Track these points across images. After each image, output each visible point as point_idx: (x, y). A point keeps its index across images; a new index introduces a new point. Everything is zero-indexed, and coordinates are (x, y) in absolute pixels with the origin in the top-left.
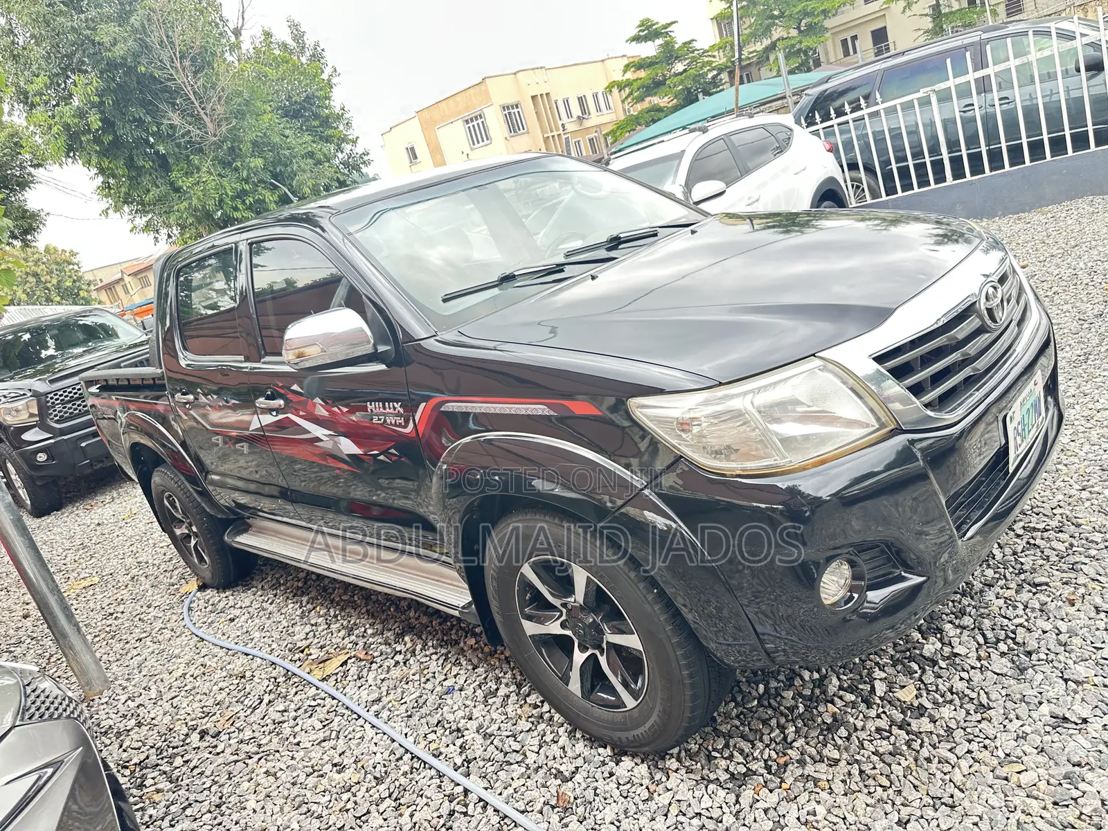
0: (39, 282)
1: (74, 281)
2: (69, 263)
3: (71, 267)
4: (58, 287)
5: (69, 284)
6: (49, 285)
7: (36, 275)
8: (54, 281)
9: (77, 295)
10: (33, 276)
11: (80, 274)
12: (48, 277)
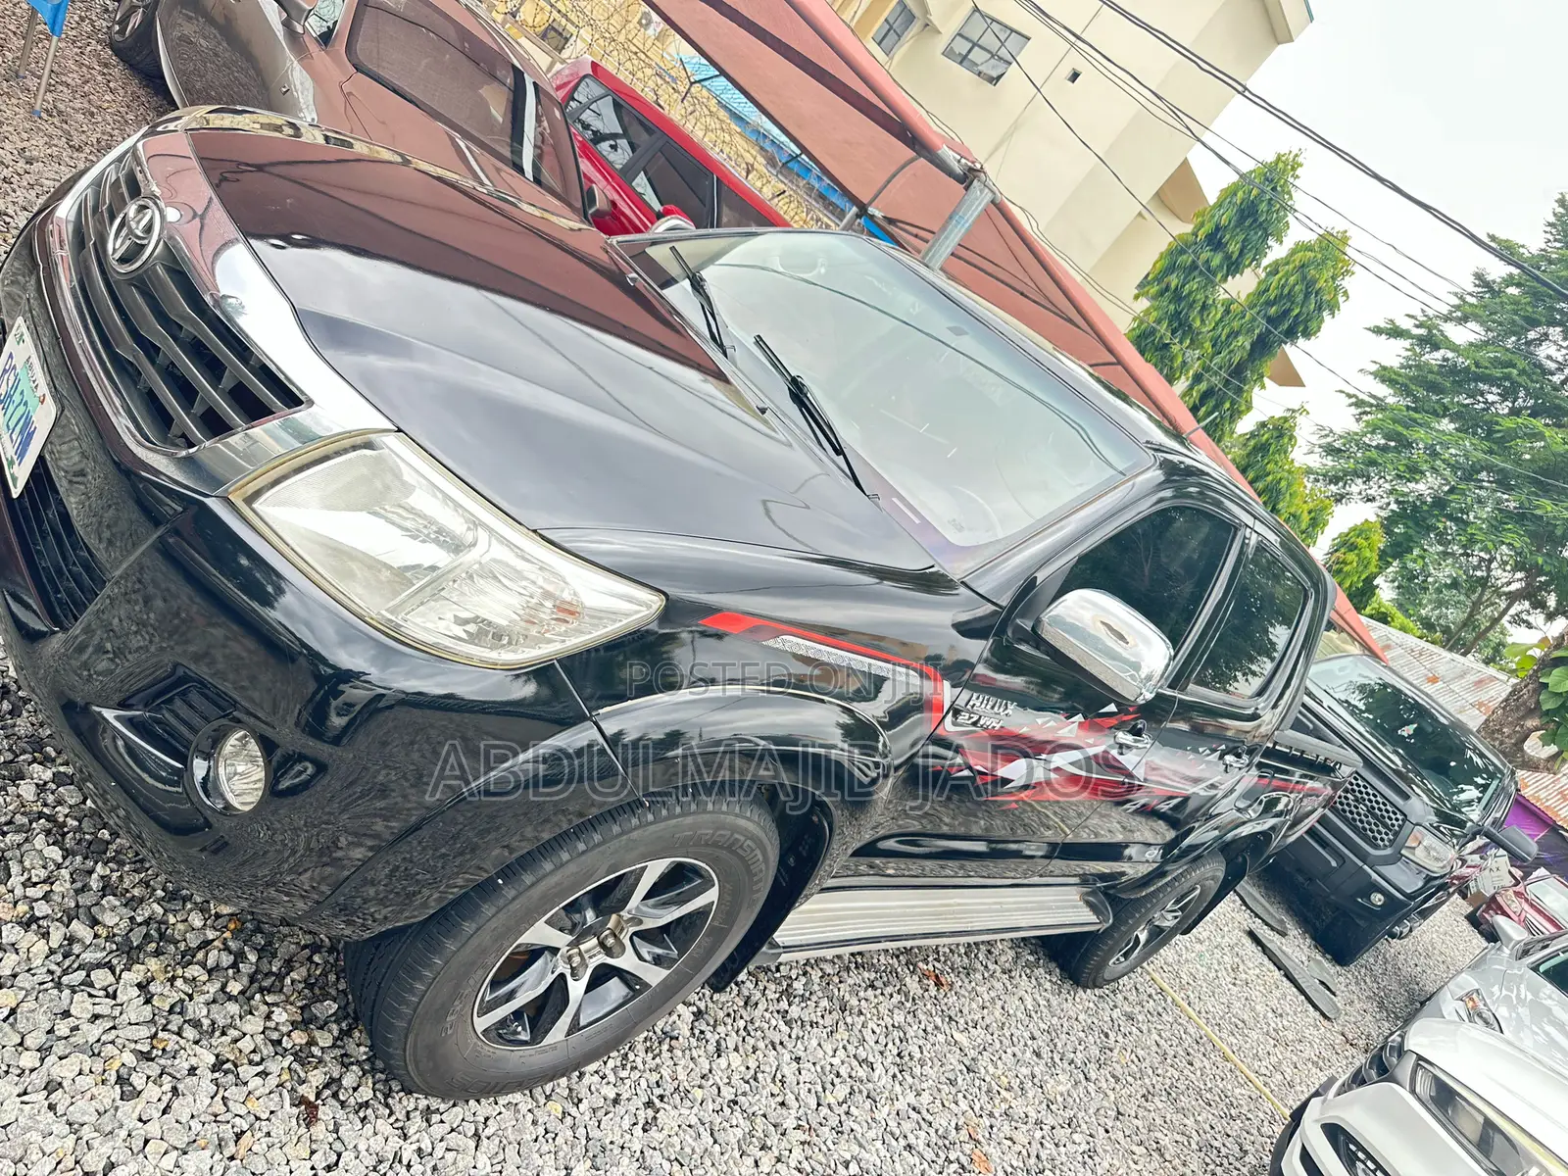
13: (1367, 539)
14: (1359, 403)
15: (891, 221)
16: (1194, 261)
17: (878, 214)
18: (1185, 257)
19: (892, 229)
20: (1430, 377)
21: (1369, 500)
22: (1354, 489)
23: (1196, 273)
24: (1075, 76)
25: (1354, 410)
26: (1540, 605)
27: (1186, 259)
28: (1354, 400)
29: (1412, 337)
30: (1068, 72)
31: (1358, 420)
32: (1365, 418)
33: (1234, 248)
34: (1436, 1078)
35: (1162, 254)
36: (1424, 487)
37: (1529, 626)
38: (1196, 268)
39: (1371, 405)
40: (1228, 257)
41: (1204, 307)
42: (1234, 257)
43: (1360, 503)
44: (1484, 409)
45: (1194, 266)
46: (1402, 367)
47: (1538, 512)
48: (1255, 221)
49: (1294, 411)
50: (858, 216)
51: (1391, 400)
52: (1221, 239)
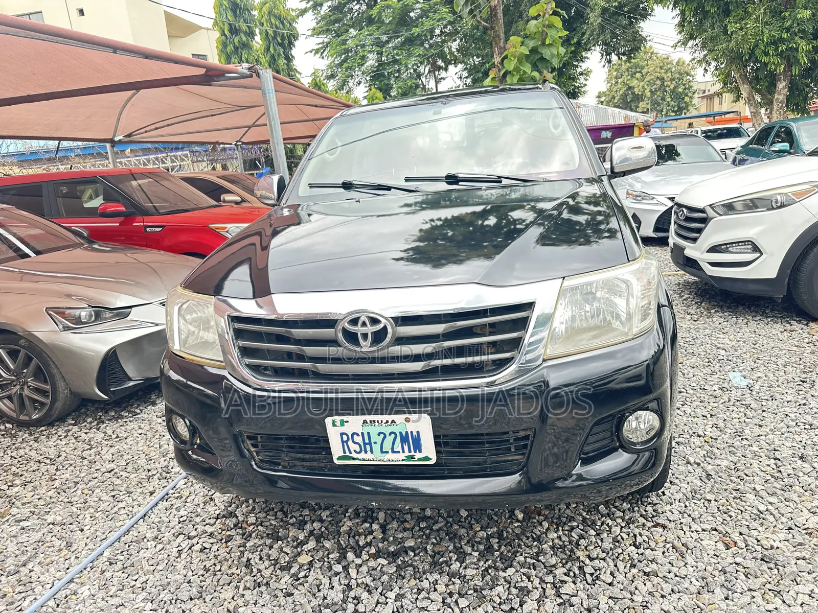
0: (663, 84)
1: (685, 89)
2: (688, 75)
3: (688, 77)
4: (673, 91)
5: (680, 90)
6: (667, 89)
7: (662, 79)
8: (672, 87)
9: (683, 99)
10: (661, 80)
11: (692, 84)
12: (669, 83)
13: (376, 98)
14: (317, 51)
15: (129, 135)
16: (234, 47)
17: (121, 137)
18: (229, 48)
19: (132, 138)
20: (332, 18)
21: (359, 84)
22: (351, 84)
23: (240, 50)
24: (81, 12)
25: (318, 55)
26: (440, 68)
27: (230, 48)
28: (314, 52)
29: (310, 8)
30: (77, 13)
31: (323, 58)
32: (324, 55)
33: (244, 27)
34: (723, 205)
35: (218, 54)
36: (372, 61)
37: (444, 79)
38: (238, 48)
39: (322, 48)
40: (245, 33)
41: (257, 61)
42: (248, 30)
43: (358, 88)
44: (358, 14)
45: (236, 49)
46: (317, 23)
47: (416, 34)
48: (240, 9)
49: (314, 73)
50: (113, 147)
51: (326, 40)
52: (235, 28)
